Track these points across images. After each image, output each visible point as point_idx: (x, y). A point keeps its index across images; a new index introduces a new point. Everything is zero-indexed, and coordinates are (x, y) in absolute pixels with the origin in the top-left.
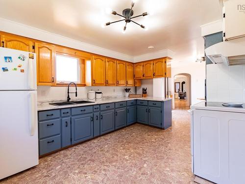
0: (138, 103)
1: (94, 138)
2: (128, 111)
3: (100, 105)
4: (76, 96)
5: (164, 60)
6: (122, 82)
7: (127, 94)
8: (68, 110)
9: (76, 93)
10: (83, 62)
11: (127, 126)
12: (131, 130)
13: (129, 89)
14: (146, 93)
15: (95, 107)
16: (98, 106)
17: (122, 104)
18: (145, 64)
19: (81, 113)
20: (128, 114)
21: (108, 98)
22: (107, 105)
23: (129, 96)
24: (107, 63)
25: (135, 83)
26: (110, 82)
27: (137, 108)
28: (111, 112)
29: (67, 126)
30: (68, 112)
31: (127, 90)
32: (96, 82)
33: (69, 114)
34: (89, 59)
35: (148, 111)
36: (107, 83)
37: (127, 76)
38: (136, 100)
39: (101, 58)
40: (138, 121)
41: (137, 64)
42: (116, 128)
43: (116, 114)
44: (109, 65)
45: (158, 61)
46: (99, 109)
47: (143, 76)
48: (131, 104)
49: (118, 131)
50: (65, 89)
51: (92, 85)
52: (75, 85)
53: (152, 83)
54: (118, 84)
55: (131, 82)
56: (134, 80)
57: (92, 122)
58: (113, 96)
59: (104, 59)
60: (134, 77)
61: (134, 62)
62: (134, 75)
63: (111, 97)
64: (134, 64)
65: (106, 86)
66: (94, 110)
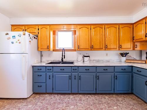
3: (78, 67)
8: (51, 68)
10: (75, 33)
15: (73, 68)
20: (117, 81)
21: (98, 61)
24: (93, 30)
25: (134, 46)
30: (51, 69)
32: (81, 47)
33: (51, 71)
38: (132, 66)
41: (136, 24)
46: (77, 70)
48: (122, 71)
56: (134, 43)
57: (70, 81)
58: (104, 60)
59: (89, 27)
60: (133, 39)
61: (133, 22)
62: (133, 37)
63: (102, 61)
64: (133, 24)
65: (91, 50)
66: (73, 71)
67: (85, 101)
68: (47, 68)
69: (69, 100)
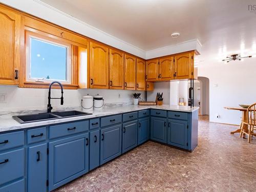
0: (153, 113)
1: (90, 172)
2: (139, 125)
3: (100, 118)
4: (62, 103)
5: (190, 55)
6: (131, 84)
7: (136, 101)
8: (44, 131)
9: (62, 98)
10: (76, 52)
11: (138, 146)
12: (145, 152)
13: (139, 95)
14: (162, 100)
16: (98, 120)
17: (131, 116)
18: (161, 61)
19: (67, 133)
20: (140, 129)
22: (112, 118)
23: (139, 104)
24: (111, 57)
25: (147, 86)
26: (115, 84)
27: (150, 121)
28: (117, 128)
29: (38, 160)
30: (42, 135)
31: (136, 96)
32: (96, 83)
33: (44, 138)
34: (85, 47)
35: (168, 125)
36: (110, 85)
37: (138, 77)
38: (150, 109)
39: (102, 47)
40: (152, 138)
41: (149, 62)
42: (124, 151)
43: (123, 130)
44: (114, 59)
45: (181, 56)
46: (98, 125)
47: (159, 77)
48: (143, 116)
49: (126, 155)
50: (45, 92)
51: (89, 87)
52: (62, 87)
53: (169, 87)
54: (125, 87)
55: (141, 85)
56: (146, 82)
57: (87, 147)
58: (117, 104)
59: (107, 49)
60: (146, 78)
61: (146, 59)
62: (146, 76)
63: (115, 105)
64: (146, 60)
65: (109, 88)
66: (91, 127)
67: (117, 171)
68: (30, 133)
69: (92, 185)
